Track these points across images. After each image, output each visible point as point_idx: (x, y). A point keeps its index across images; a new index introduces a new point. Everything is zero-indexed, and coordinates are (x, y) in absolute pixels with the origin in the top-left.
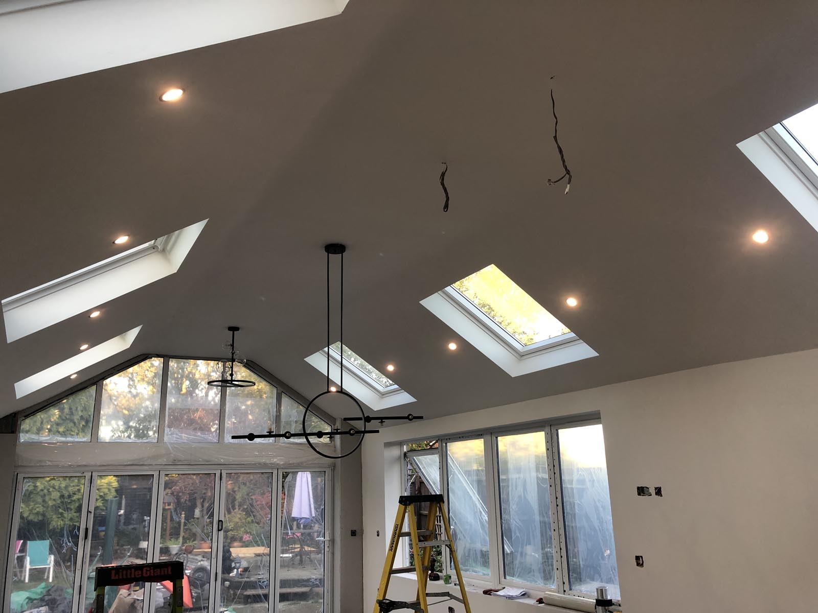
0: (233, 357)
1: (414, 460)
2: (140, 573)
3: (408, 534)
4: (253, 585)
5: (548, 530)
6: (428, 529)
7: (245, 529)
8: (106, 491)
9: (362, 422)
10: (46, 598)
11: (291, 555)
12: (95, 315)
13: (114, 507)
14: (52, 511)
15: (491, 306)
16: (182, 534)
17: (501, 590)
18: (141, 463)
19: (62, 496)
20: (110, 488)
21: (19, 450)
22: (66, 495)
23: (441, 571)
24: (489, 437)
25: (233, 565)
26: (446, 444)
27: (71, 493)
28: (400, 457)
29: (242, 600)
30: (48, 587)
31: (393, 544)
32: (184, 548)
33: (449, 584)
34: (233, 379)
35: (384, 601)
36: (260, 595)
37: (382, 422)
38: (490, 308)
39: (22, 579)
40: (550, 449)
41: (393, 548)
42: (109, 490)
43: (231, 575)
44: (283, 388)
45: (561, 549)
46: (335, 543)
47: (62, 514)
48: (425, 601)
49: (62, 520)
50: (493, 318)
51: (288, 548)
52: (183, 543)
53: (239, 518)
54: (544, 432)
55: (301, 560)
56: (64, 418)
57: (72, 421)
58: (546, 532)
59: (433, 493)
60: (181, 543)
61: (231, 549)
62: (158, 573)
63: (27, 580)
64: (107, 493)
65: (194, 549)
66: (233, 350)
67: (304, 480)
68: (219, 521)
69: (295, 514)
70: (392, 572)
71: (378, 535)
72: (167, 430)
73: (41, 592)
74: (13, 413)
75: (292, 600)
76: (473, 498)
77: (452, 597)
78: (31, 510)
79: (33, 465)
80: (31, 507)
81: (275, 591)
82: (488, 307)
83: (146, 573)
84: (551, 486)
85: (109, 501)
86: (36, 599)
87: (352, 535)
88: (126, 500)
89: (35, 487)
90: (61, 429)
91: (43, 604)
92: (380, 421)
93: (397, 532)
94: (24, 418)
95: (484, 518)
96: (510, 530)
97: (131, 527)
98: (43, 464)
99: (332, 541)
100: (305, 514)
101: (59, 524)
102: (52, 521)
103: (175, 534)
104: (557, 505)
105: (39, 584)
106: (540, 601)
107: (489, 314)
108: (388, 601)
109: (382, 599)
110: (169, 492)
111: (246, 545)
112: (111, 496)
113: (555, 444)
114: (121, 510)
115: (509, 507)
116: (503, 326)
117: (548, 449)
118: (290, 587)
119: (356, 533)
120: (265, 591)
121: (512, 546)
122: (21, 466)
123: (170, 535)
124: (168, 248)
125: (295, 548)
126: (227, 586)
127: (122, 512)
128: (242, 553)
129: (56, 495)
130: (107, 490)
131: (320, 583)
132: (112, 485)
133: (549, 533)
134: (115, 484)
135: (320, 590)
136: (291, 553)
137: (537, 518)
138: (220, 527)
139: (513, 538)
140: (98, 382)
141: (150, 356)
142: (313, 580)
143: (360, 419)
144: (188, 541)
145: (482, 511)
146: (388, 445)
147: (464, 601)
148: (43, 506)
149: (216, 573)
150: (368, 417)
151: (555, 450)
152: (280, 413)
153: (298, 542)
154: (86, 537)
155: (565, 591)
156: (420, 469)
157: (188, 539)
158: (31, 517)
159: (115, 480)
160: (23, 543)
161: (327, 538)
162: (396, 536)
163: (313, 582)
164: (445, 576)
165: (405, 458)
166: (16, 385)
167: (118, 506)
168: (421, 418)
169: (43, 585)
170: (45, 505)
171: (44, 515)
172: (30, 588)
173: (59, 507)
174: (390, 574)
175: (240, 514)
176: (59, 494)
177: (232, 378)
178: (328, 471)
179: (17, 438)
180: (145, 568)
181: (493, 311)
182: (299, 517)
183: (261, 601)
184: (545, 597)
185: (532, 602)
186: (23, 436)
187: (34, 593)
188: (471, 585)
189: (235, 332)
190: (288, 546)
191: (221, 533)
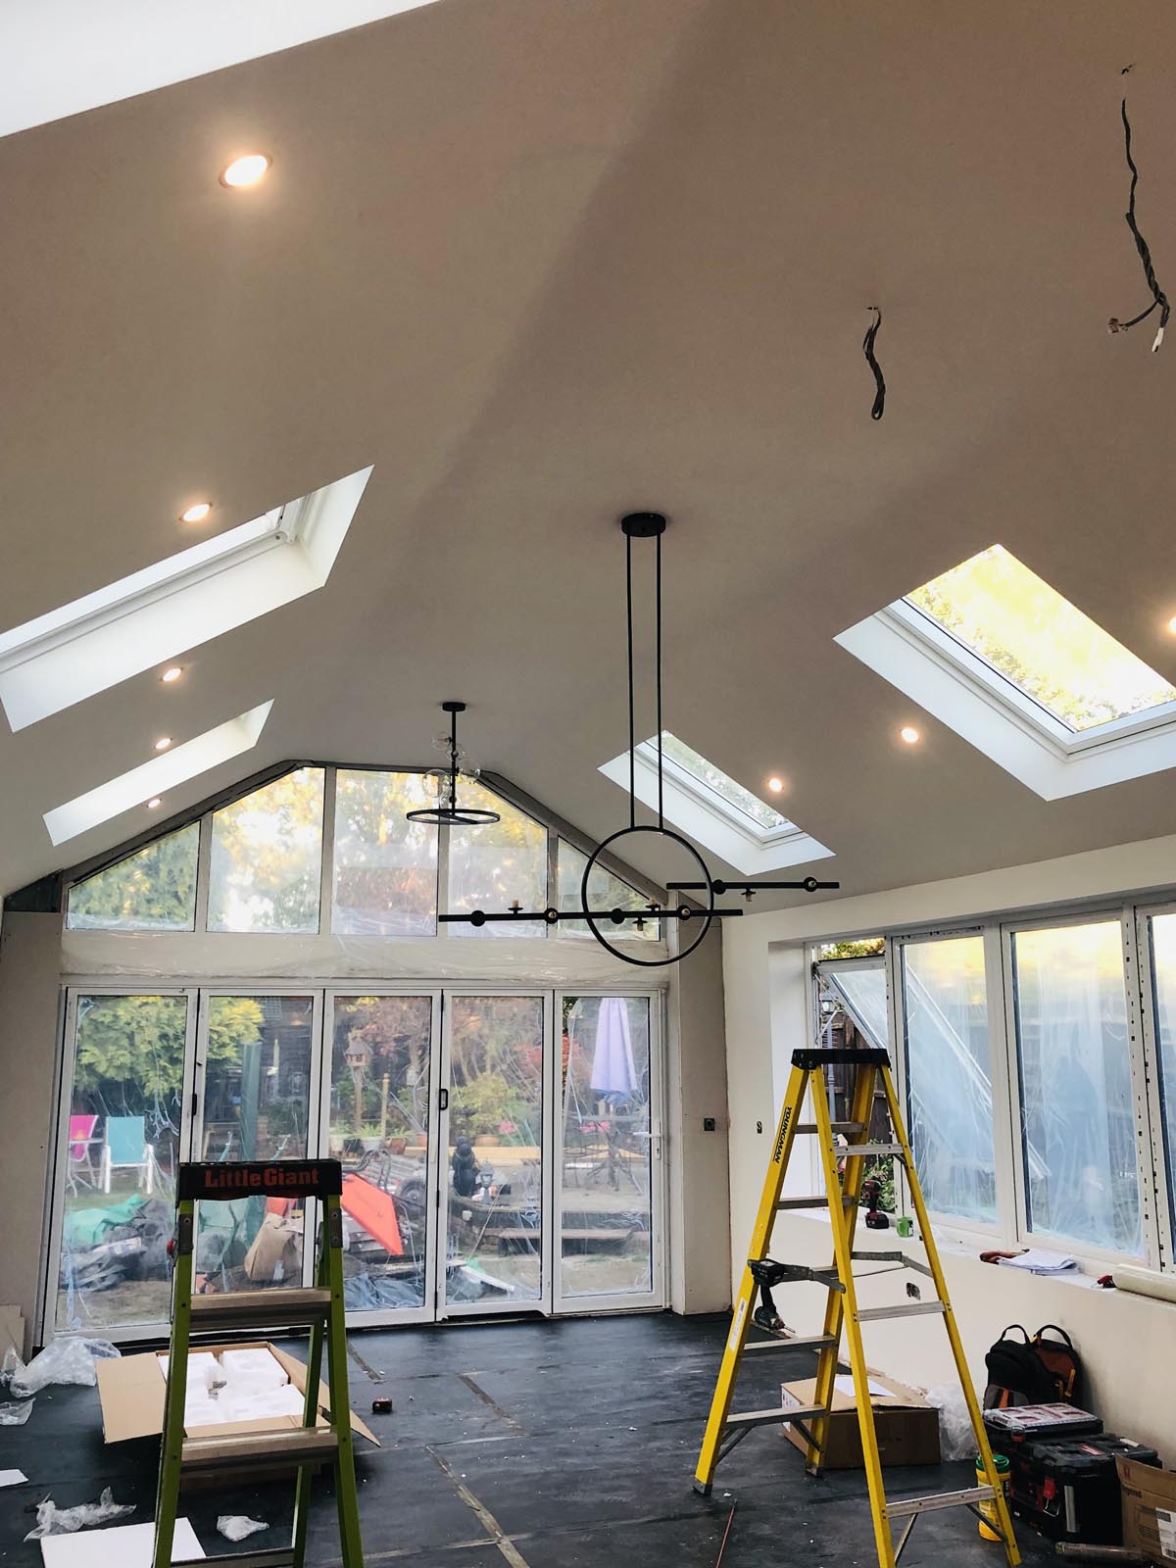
0: (454, 764)
1: (833, 979)
2: (259, 1178)
3: (812, 1129)
4: (509, 1221)
5: (1126, 1132)
6: (856, 1121)
7: (504, 1111)
8: (241, 1029)
9: (706, 892)
10: (138, 1222)
11: (591, 1165)
12: (172, 675)
13: (255, 1060)
14: (146, 1062)
15: (1015, 657)
16: (385, 1116)
17: (1020, 1254)
18: (289, 974)
19: (164, 1036)
20: (249, 1023)
21: (68, 944)
22: (171, 1032)
23: (893, 1211)
24: (994, 933)
25: (478, 1180)
26: (901, 946)
27: (179, 1031)
28: (803, 974)
29: (496, 1247)
30: (141, 1203)
31: (781, 1147)
32: (389, 1142)
33: (909, 1236)
34: (456, 808)
35: (763, 1263)
36: (524, 1240)
37: (748, 894)
38: (1012, 660)
39: (100, 1187)
40: (1133, 959)
41: (781, 1156)
42: (247, 1028)
43: (474, 1198)
44: (561, 828)
45: (1154, 1174)
46: (672, 1143)
47: (164, 1069)
48: (848, 1269)
49: (167, 1080)
50: (1020, 682)
51: (584, 1150)
52: (388, 1134)
53: (493, 1090)
54: (1119, 922)
55: (612, 1176)
56: (161, 890)
57: (176, 895)
58: (1121, 1135)
59: (873, 1046)
60: (383, 1133)
61: (473, 1149)
62: (292, 1179)
63: (107, 1189)
64: (243, 1034)
65: (406, 1145)
66: (454, 749)
67: (614, 1015)
68: (441, 1090)
69: (596, 1083)
70: (779, 1205)
71: (760, 1131)
72: (336, 910)
73: (129, 1211)
74: (52, 874)
75: (589, 1253)
76: (961, 1059)
77: (908, 1263)
78: (110, 1061)
79: (94, 972)
80: (110, 1054)
81: (555, 1234)
82: (1007, 658)
83: (271, 1181)
84: (1133, 1038)
85: (245, 1047)
86: (118, 1225)
87: (706, 1129)
88: (281, 1048)
89: (116, 1017)
90: (156, 910)
91: (133, 1234)
92: (745, 891)
93: (789, 1124)
94: (73, 884)
95: (984, 1103)
96: (1040, 1131)
97: (292, 1099)
98: (110, 972)
99: (667, 1139)
100: (617, 1084)
101: (161, 1087)
102: (149, 1081)
103: (372, 1116)
104: (1148, 1081)
105: (128, 1197)
106: (1107, 1282)
107: (1010, 673)
108: (770, 1264)
109: (758, 1259)
110: (359, 1035)
111: (503, 1141)
112: (252, 1038)
113: (1144, 948)
114: (272, 1065)
115: (1040, 1081)
116: (1041, 699)
117: (1128, 959)
118: (582, 1227)
119: (713, 1125)
120: (535, 1233)
121: (1046, 1163)
122: (72, 974)
123: (363, 1118)
124: (306, 535)
125: (601, 1151)
126: (468, 1219)
127: (274, 1070)
128: (497, 1159)
129: (152, 1033)
130: (243, 1028)
131: (643, 1222)
132: (251, 1019)
133: (1127, 1137)
134: (258, 1018)
135: (644, 1236)
136: (593, 1161)
137: (1102, 1107)
138: (443, 1103)
139: (1048, 1148)
140: (201, 815)
141: (299, 765)
142: (629, 1216)
143: (702, 886)
144: (396, 1130)
145: (980, 1086)
146: (777, 946)
147: (934, 1273)
148: (130, 1052)
149: (438, 1191)
150: (719, 881)
151: (1144, 960)
152: (554, 880)
153: (607, 1141)
154: (194, 1112)
155: (1163, 1265)
156: (847, 999)
157: (397, 1127)
158: (111, 1074)
159: (257, 1008)
160: (98, 1120)
161: (656, 1132)
162: (787, 1131)
163: (630, 1220)
164: (899, 1220)
165: (813, 975)
166: (46, 817)
167: (263, 1059)
168: (835, 885)
169: (134, 1198)
170: (134, 1052)
171: (132, 1069)
172: (112, 1203)
173: (159, 1056)
174: (774, 1209)
175: (494, 1081)
176: (157, 1032)
177: (453, 806)
178: (656, 1000)
179: (60, 924)
180: (268, 1170)
181: (1019, 666)
182: (605, 1089)
183: (527, 1252)
184: (1116, 1275)
185: (1089, 1283)
186: (72, 918)
187: (117, 1212)
188: (956, 1242)
189: (457, 713)
190: (585, 1147)
191: (446, 1114)
